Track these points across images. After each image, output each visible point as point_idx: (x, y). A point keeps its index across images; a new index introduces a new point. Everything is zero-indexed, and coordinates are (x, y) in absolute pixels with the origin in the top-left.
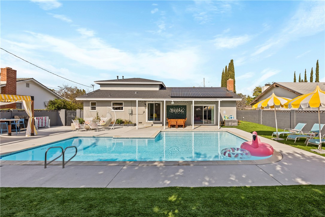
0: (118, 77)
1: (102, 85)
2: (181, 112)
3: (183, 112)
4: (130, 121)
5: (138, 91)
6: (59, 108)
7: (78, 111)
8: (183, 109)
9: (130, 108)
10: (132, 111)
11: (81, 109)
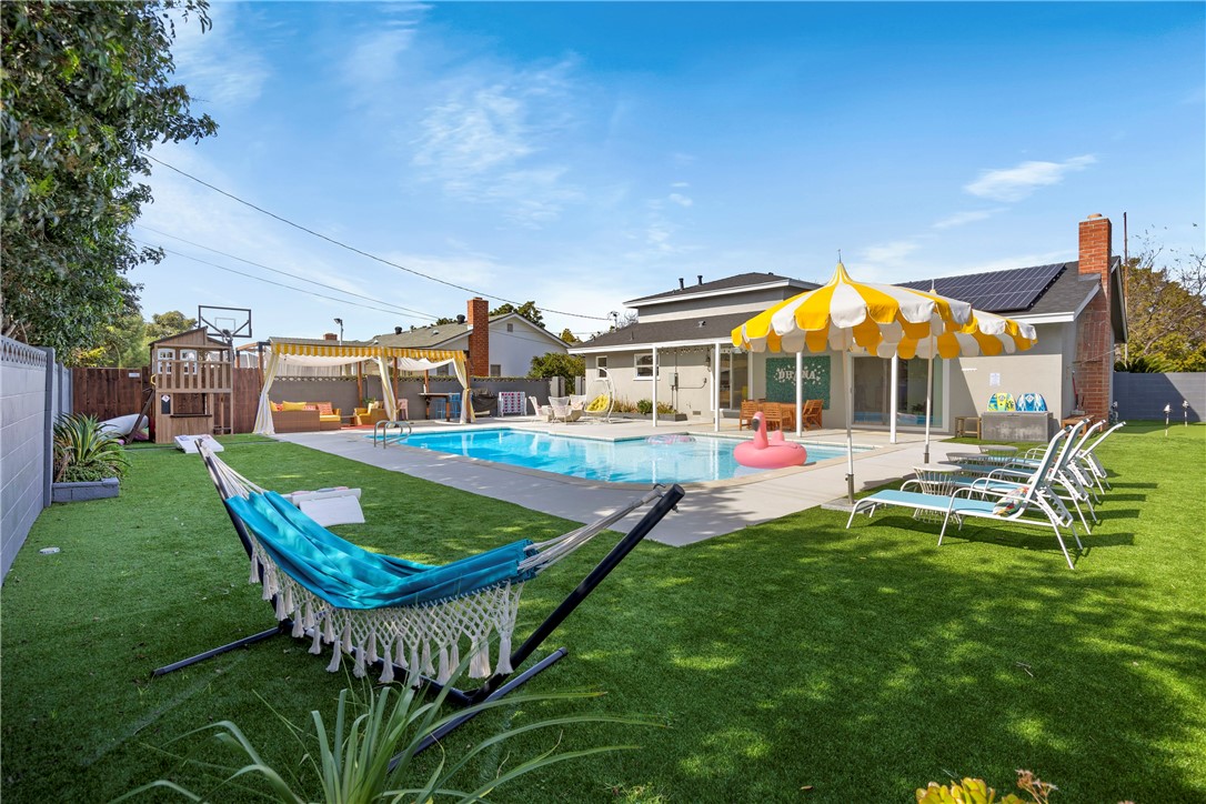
0: (681, 280)
1: (643, 310)
2: (812, 380)
3: (818, 378)
4: (671, 407)
5: (705, 321)
6: (549, 374)
7: (578, 378)
8: (818, 370)
9: (672, 369)
10: (676, 379)
11: (582, 374)
